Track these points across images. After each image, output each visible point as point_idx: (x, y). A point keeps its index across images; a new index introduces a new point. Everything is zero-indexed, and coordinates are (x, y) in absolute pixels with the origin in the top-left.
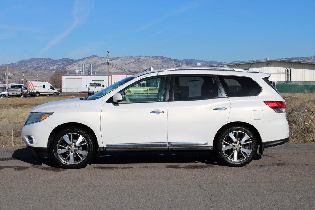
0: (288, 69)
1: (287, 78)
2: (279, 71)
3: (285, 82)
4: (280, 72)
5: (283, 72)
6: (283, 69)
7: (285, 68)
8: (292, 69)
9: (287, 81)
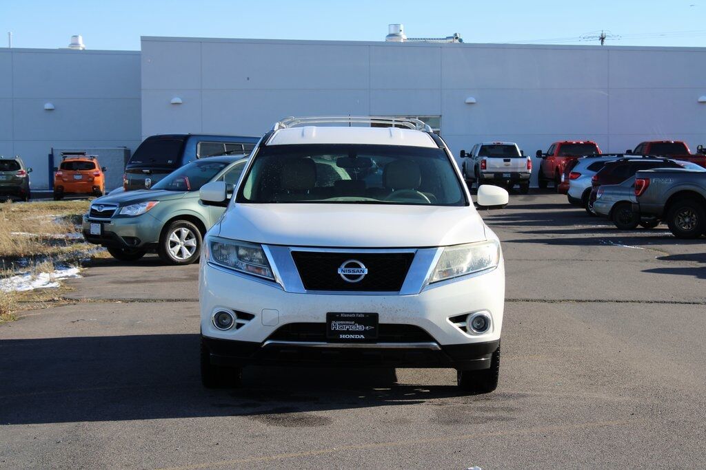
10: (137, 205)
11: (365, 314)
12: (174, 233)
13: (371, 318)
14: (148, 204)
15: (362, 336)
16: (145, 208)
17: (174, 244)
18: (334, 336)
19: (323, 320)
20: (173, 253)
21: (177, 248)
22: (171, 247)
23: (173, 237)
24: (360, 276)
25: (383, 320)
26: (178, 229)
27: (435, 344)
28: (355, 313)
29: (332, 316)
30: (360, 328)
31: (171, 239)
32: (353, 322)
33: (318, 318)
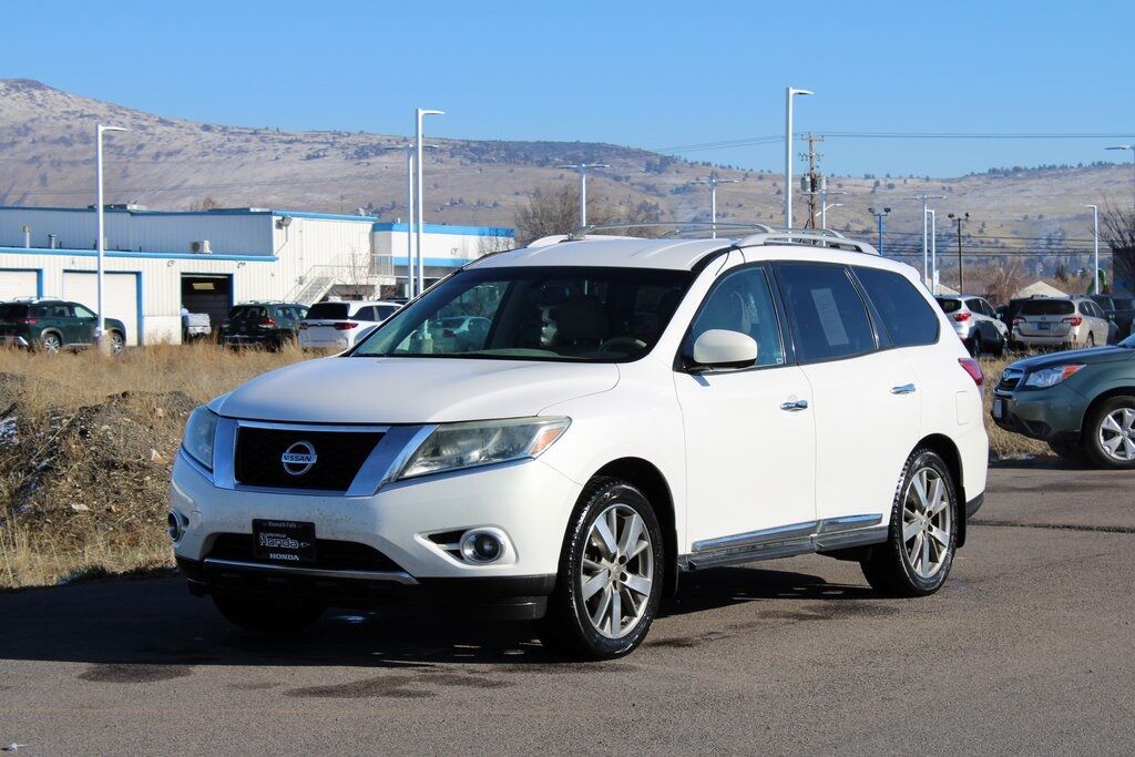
10: (1048, 371)
11: (297, 523)
12: (1110, 416)
13: (304, 530)
14: (1064, 369)
15: (296, 557)
16: (1061, 374)
17: (1109, 435)
18: (263, 554)
19: (249, 530)
20: (1108, 449)
21: (1117, 441)
22: (1106, 439)
23: (1109, 422)
24: (304, 466)
25: (322, 533)
26: (1118, 410)
27: (407, 576)
28: (285, 522)
29: (260, 525)
30: (293, 544)
31: (1104, 425)
32: (284, 536)
33: (244, 527)
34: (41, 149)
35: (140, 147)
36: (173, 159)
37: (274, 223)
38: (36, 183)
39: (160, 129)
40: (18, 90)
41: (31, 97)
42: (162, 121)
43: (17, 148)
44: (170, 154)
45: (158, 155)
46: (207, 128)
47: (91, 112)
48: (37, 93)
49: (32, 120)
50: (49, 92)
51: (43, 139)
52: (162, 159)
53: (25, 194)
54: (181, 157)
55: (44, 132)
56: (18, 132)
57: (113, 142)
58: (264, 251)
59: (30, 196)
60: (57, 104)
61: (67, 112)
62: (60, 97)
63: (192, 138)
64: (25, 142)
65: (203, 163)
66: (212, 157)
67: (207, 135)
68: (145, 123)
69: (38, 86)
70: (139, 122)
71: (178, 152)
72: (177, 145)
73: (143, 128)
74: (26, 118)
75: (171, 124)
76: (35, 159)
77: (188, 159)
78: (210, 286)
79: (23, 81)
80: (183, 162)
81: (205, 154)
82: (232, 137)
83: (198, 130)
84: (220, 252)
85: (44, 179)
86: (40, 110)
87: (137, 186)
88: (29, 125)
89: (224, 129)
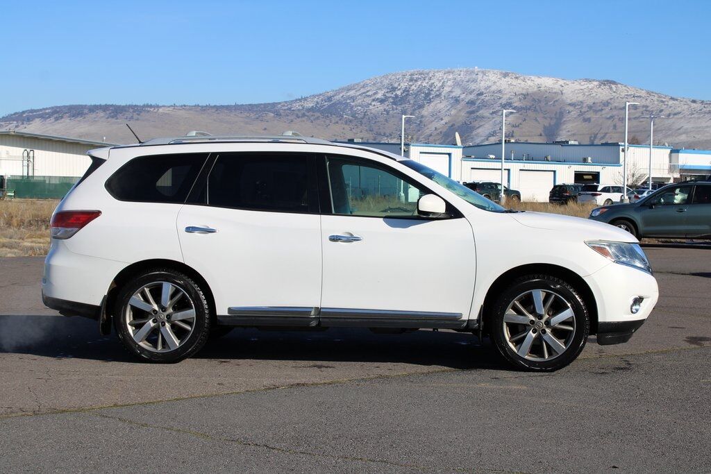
0: (28, 150)
1: (26, 168)
2: (11, 154)
3: (23, 176)
4: (11, 157)
5: (19, 157)
6: (18, 151)
7: (23, 149)
8: (35, 151)
9: (25, 174)
34: (615, 112)
35: (661, 111)
36: (676, 117)
37: (621, 150)
38: (612, 128)
39: (671, 102)
40: (605, 85)
41: (611, 88)
42: (672, 99)
43: (603, 112)
44: (675, 114)
45: (669, 115)
46: (694, 101)
47: (639, 95)
48: (613, 86)
49: (611, 99)
50: (619, 85)
51: (615, 107)
52: (671, 116)
53: (606, 134)
54: (680, 116)
55: (616, 104)
56: (604, 105)
57: (648, 109)
58: (615, 162)
59: (608, 135)
60: (623, 91)
61: (627, 95)
62: (624, 88)
63: (686, 106)
64: (607, 109)
65: (691, 118)
66: (696, 116)
67: (694, 105)
68: (664, 100)
69: (614, 83)
70: (661, 99)
71: (679, 113)
72: (679, 109)
73: (663, 102)
74: (608, 98)
75: (677, 100)
76: (611, 117)
77: (684, 116)
78: (590, 177)
79: (608, 81)
80: (681, 118)
81: (693, 114)
82: (706, 106)
83: (689, 102)
84: (595, 162)
85: (615, 126)
86: (614, 94)
87: (659, 129)
88: (609, 101)
89: (702, 102)
